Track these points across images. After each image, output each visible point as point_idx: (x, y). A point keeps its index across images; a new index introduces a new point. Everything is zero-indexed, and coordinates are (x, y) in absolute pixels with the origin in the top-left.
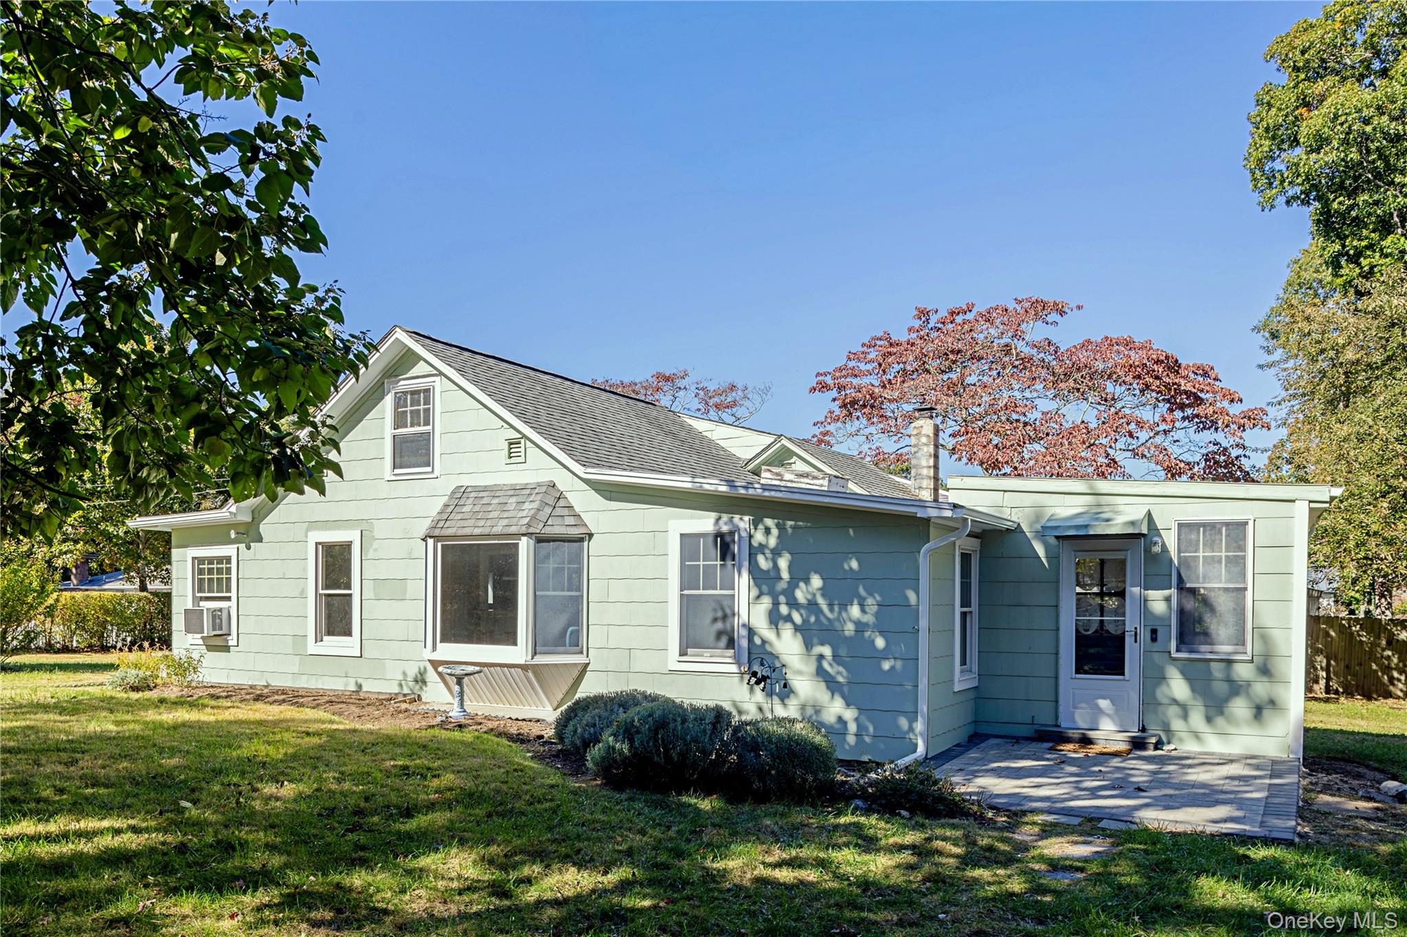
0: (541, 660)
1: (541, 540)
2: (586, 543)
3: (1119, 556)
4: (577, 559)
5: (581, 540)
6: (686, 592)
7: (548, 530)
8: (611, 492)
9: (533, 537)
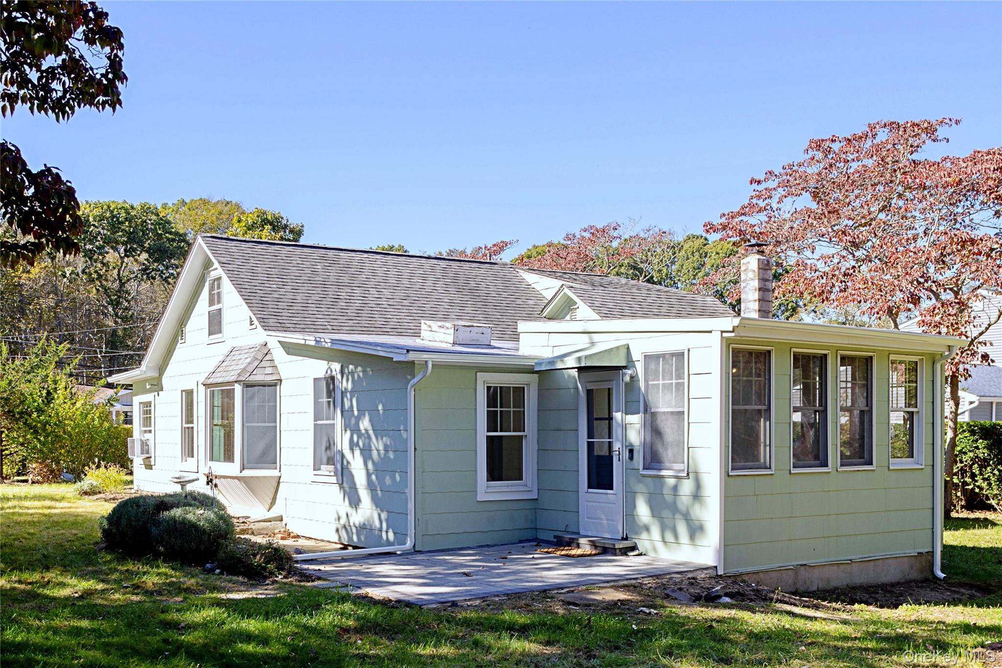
0: (247, 473)
1: (248, 385)
2: (278, 387)
3: (606, 386)
4: (274, 398)
5: (275, 385)
6: (319, 422)
7: (252, 378)
8: (290, 349)
9: (242, 383)
